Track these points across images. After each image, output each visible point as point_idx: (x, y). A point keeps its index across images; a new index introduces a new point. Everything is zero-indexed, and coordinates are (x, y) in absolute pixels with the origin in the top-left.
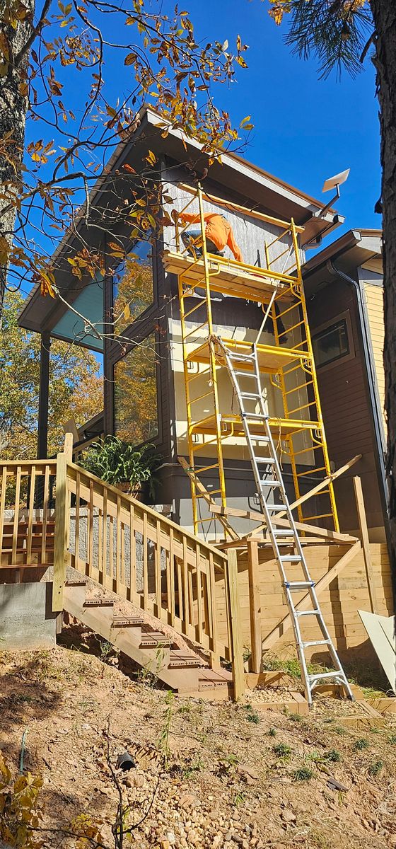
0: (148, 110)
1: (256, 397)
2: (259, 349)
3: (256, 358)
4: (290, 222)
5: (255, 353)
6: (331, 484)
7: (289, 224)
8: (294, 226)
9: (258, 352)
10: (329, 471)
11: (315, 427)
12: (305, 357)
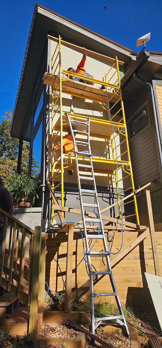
0: (38, 7)
1: (86, 144)
2: (91, 120)
3: (89, 125)
4: (115, 58)
5: (89, 122)
6: (135, 196)
7: (115, 60)
8: (117, 61)
9: (90, 122)
10: (134, 188)
11: (126, 164)
12: (121, 126)
